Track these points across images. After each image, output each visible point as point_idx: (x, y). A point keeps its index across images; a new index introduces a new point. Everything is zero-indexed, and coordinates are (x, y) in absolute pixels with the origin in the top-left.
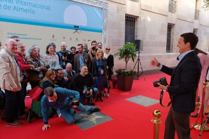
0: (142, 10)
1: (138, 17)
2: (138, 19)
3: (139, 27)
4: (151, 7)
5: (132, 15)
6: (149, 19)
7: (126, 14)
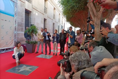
0: (33, 9)
1: (31, 12)
2: (31, 13)
3: (32, 17)
4: (37, 8)
5: (28, 10)
6: (37, 14)
7: (25, 9)
